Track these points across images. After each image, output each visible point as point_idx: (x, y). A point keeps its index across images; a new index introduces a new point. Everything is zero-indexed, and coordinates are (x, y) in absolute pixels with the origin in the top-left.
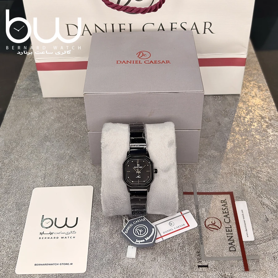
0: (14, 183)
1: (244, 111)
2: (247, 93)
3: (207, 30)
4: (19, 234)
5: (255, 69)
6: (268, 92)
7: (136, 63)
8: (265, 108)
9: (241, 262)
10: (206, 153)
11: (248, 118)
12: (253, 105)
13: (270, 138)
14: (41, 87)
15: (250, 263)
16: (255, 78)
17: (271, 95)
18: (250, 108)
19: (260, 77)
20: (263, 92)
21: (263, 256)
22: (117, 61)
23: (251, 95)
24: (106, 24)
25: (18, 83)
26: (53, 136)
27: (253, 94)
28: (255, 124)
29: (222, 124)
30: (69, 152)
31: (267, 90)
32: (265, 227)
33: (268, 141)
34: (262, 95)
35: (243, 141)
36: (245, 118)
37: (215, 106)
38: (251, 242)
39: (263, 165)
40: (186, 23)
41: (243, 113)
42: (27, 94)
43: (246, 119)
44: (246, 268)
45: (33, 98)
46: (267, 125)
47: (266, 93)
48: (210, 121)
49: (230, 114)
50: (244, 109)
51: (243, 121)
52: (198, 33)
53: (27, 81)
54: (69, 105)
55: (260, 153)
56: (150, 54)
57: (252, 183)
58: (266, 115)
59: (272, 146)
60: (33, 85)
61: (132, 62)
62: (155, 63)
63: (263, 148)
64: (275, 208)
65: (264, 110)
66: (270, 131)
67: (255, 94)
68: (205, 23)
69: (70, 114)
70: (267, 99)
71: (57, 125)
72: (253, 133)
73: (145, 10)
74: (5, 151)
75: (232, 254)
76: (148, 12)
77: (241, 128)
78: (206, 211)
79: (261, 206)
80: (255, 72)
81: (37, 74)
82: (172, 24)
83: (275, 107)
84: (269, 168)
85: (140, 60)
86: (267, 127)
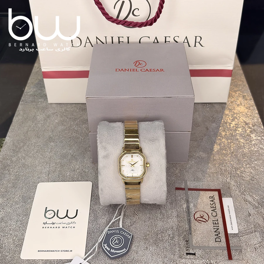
0: (21, 179)
1: (230, 117)
2: (233, 102)
3: (197, 44)
4: (25, 224)
5: (241, 81)
6: (252, 101)
7: (133, 71)
8: (249, 116)
9: (226, 252)
10: (195, 154)
11: (233, 124)
12: (238, 112)
13: (253, 142)
14: (46, 94)
15: (233, 253)
16: (240, 88)
17: (254, 104)
18: (236, 116)
19: (245, 88)
20: (248, 101)
21: (245, 247)
22: (116, 69)
23: (236, 104)
24: (106, 37)
25: (25, 90)
26: (57, 137)
27: (238, 103)
28: (240, 129)
29: (210, 129)
30: (71, 152)
31: (251, 99)
32: (247, 221)
33: (251, 145)
34: (246, 103)
35: (229, 144)
36: (231, 123)
37: (204, 113)
38: (235, 234)
39: (246, 166)
40: (178, 37)
41: (229, 119)
42: (34, 100)
43: (231, 125)
44: (230, 257)
45: (39, 103)
46: (250, 131)
47: (250, 102)
48: (199, 126)
49: (217, 120)
50: (230, 116)
51: (228, 126)
52: (189, 46)
53: (34, 88)
54: (72, 110)
55: (244, 155)
56: (146, 63)
57: (236, 182)
58: (250, 121)
59: (255, 149)
60: (39, 91)
61: (130, 70)
62: (150, 71)
63: (246, 150)
64: (257, 205)
65: (248, 117)
66: (253, 136)
67: (240, 103)
68: (196, 37)
69: (72, 118)
70: (251, 107)
71: (61, 128)
72: (238, 137)
73: (142, 24)
74: (13, 150)
75: (217, 245)
76: (145, 26)
77: (227, 132)
78: (194, 206)
79: (245, 203)
80: (241, 83)
81: (43, 82)
82: (166, 37)
83: (258, 114)
84: (252, 168)
85: (136, 68)
86: (250, 132)
